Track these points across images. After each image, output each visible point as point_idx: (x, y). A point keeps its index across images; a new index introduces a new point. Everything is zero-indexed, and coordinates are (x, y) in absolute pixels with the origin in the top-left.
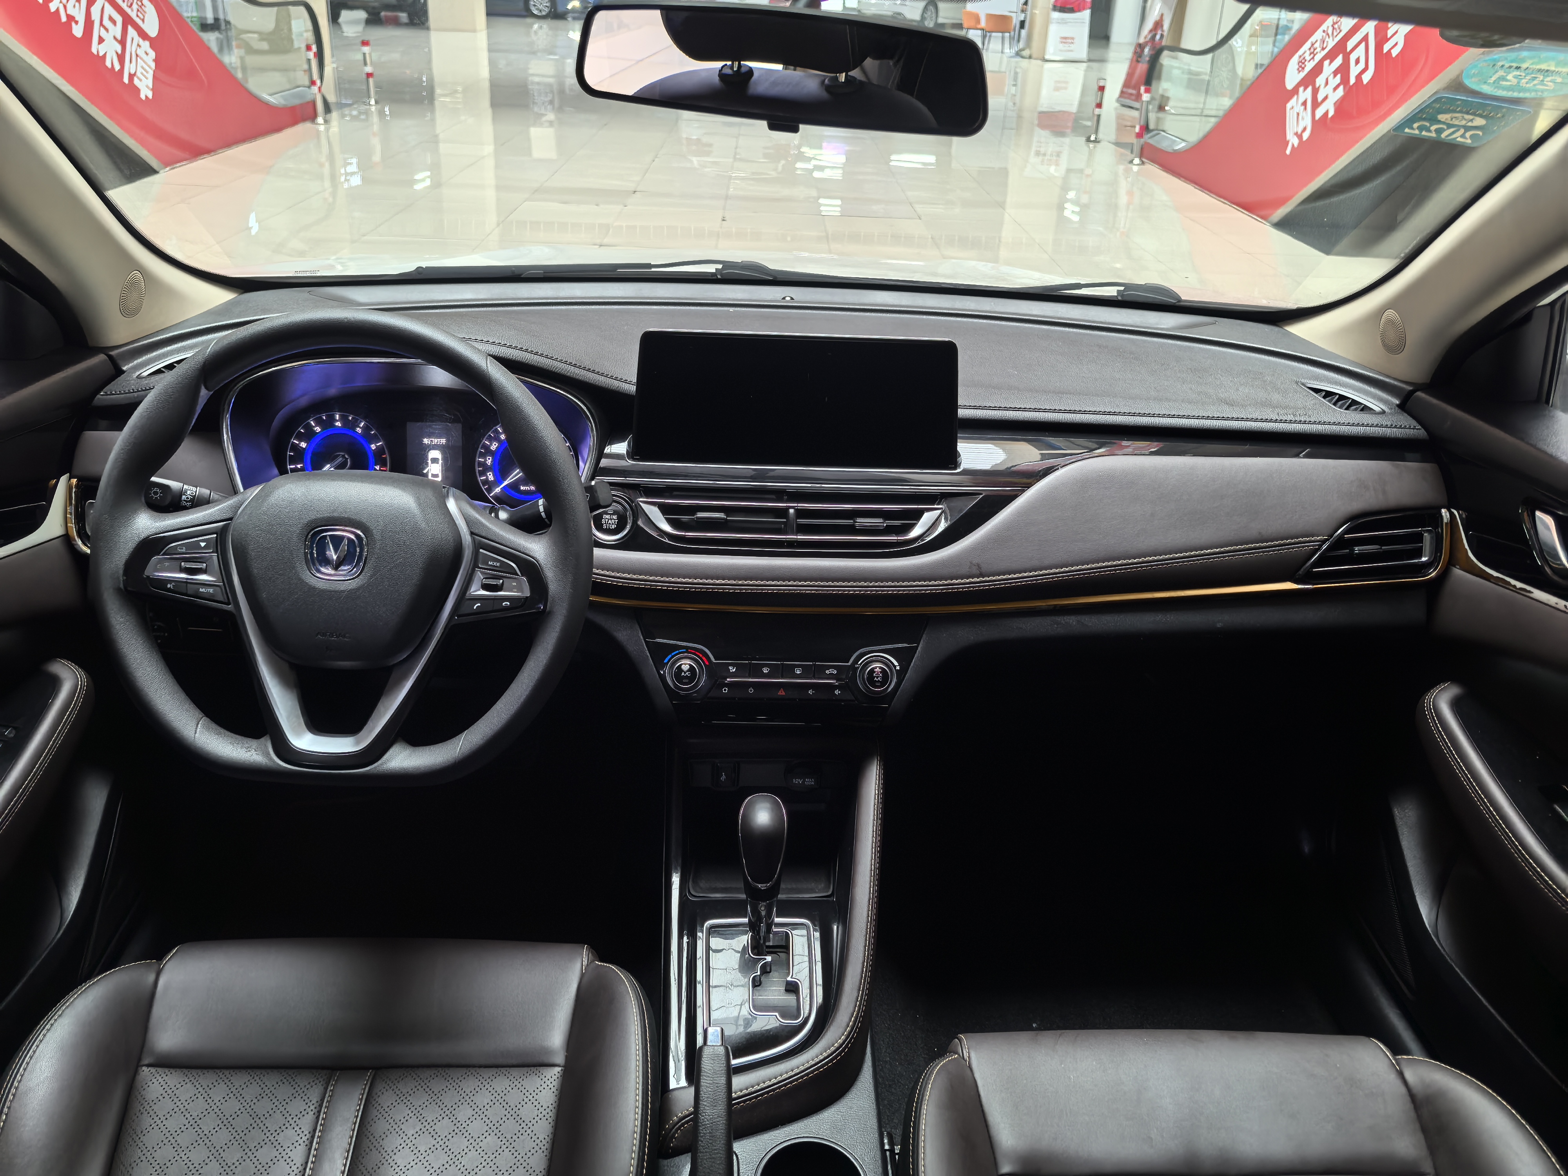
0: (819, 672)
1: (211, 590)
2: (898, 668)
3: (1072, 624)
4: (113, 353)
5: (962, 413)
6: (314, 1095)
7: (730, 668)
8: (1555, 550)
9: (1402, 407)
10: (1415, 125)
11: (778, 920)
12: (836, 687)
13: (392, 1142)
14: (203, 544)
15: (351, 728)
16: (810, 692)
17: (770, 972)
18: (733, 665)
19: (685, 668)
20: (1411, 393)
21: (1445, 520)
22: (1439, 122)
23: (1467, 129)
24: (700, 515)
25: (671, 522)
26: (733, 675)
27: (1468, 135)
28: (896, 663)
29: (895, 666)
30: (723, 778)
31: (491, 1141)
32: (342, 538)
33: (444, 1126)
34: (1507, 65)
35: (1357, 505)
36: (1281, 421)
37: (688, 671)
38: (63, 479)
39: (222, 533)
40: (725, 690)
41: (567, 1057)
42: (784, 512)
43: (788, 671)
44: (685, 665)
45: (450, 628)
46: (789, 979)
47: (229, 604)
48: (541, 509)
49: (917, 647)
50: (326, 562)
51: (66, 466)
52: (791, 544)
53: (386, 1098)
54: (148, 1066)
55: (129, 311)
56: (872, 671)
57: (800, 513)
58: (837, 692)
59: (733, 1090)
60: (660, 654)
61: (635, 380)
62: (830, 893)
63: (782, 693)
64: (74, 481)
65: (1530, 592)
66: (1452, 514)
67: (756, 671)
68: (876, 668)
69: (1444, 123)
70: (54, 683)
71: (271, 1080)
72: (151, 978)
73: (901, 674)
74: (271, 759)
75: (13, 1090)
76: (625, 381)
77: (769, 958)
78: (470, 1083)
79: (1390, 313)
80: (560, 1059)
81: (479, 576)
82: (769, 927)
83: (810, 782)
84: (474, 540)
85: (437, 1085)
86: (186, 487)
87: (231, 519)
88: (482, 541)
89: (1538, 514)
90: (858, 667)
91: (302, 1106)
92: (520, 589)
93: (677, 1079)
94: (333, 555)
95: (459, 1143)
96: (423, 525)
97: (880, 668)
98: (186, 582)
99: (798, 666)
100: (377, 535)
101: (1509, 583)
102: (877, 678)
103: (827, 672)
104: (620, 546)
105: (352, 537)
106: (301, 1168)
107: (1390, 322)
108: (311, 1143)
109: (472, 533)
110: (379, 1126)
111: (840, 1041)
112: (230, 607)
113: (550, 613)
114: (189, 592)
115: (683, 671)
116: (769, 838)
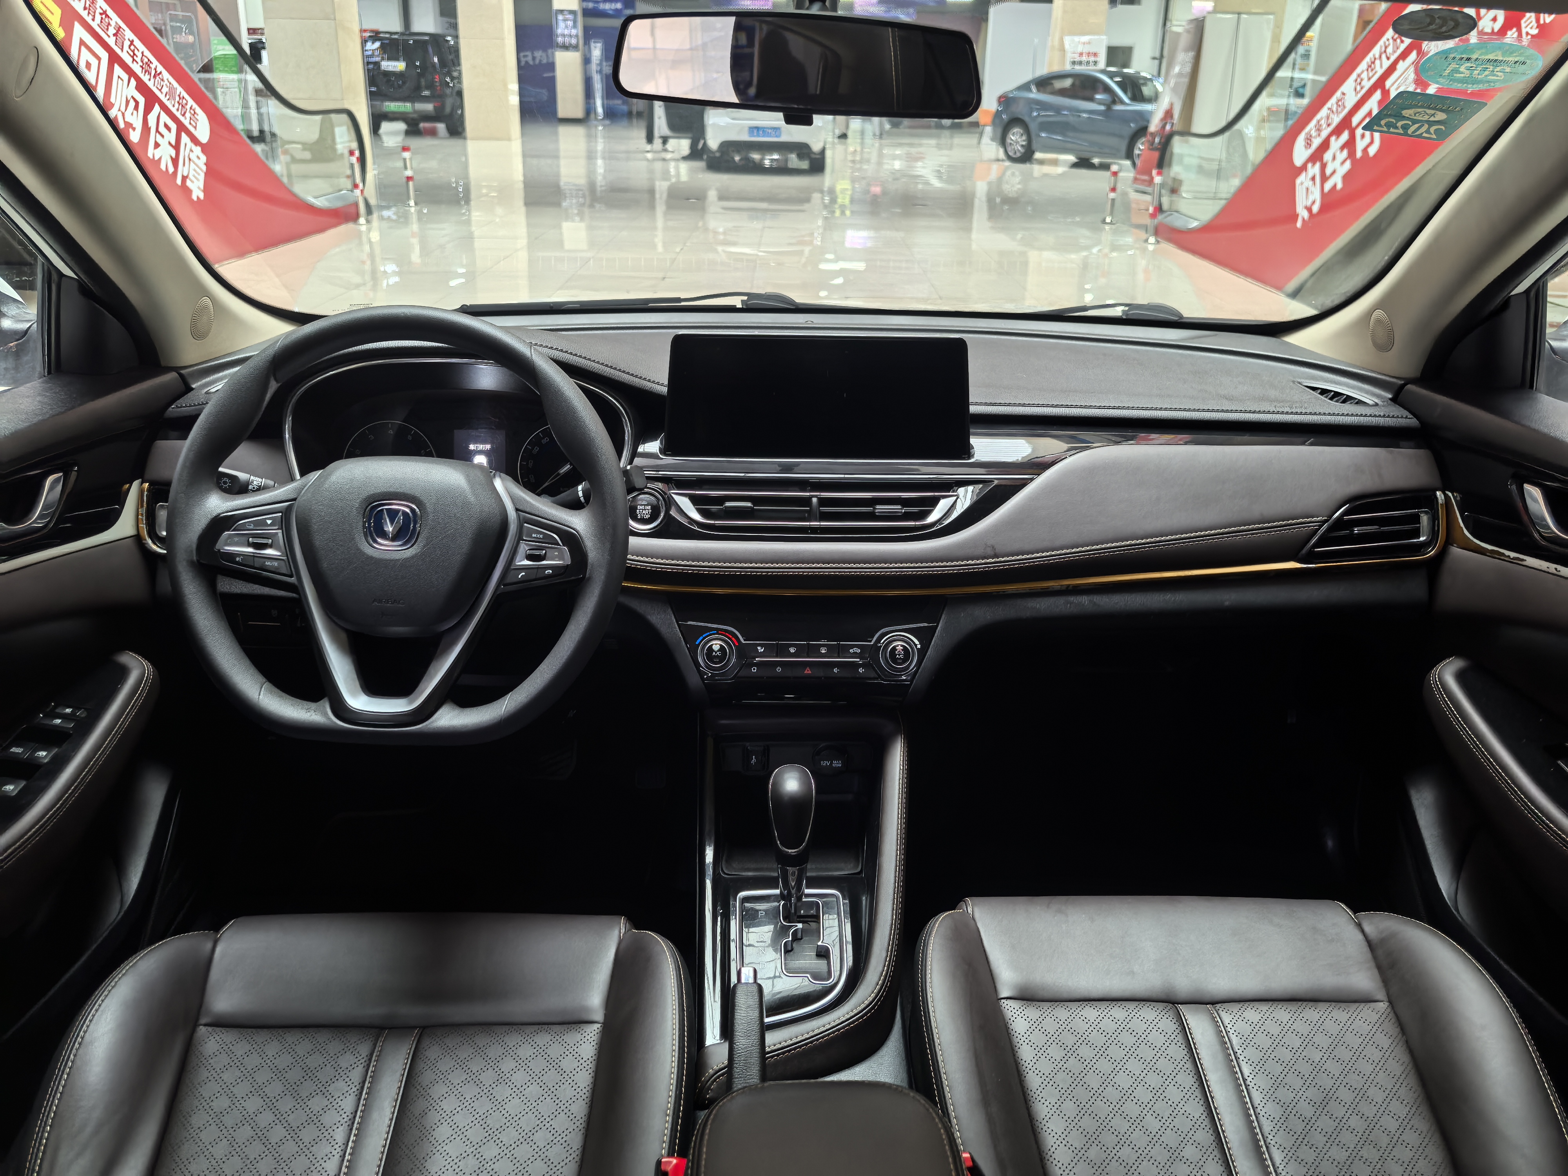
0: (841, 651)
1: (276, 564)
2: (919, 646)
3: (1085, 602)
4: (183, 372)
5: (973, 409)
6: (364, 1049)
7: (759, 648)
8: (1544, 520)
9: (1395, 400)
10: (1383, 122)
11: (807, 891)
12: (860, 666)
13: (438, 1090)
14: (269, 522)
15: (404, 690)
16: (835, 670)
17: (802, 939)
18: (762, 645)
19: (716, 648)
20: (1402, 387)
21: (1440, 502)
22: (1404, 118)
23: (1431, 124)
24: (728, 504)
25: (701, 512)
26: (761, 655)
27: (1432, 129)
28: (917, 642)
29: (916, 645)
30: (754, 760)
31: (533, 1090)
32: (397, 511)
33: (488, 1077)
34: (1458, 57)
35: (1355, 488)
36: (1278, 413)
37: (718, 651)
38: (136, 484)
39: (287, 512)
40: (754, 670)
41: (606, 1015)
42: (807, 501)
43: (813, 651)
44: (716, 645)
45: (497, 598)
46: (820, 943)
47: (291, 576)
48: (580, 494)
49: (937, 626)
50: (384, 535)
51: (139, 472)
52: (814, 530)
53: (432, 1052)
54: (205, 1025)
55: (199, 334)
56: (894, 649)
57: (823, 502)
58: (861, 670)
59: (767, 1044)
60: (691, 635)
61: (666, 383)
62: (859, 869)
63: (808, 671)
64: (146, 485)
65: (1523, 560)
66: (1446, 496)
67: (782, 651)
68: (898, 646)
69: (1408, 119)
70: (123, 672)
71: (322, 1037)
72: (209, 945)
73: (922, 652)
74: (329, 719)
75: (79, 1039)
76: (658, 383)
77: (800, 926)
78: (513, 1039)
79: (1378, 313)
80: (599, 1016)
81: (523, 548)
82: (799, 899)
83: (837, 764)
84: (519, 516)
85: (482, 1040)
86: (252, 478)
87: (295, 500)
88: (526, 517)
89: (1527, 486)
90: (881, 646)
91: (352, 1059)
92: (561, 558)
93: (712, 1035)
94: (389, 528)
95: (502, 1092)
96: (472, 499)
97: (902, 646)
98: (254, 556)
99: (824, 646)
100: (429, 507)
101: (1503, 554)
102: (899, 655)
103: (851, 651)
104: (655, 534)
105: (408, 510)
106: (351, 1116)
107: (1379, 321)
108: (361, 1093)
109: (517, 510)
110: (426, 1076)
111: (870, 999)
112: (293, 580)
113: (589, 579)
114: (256, 565)
115: (714, 651)
116: (798, 804)
